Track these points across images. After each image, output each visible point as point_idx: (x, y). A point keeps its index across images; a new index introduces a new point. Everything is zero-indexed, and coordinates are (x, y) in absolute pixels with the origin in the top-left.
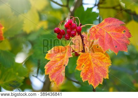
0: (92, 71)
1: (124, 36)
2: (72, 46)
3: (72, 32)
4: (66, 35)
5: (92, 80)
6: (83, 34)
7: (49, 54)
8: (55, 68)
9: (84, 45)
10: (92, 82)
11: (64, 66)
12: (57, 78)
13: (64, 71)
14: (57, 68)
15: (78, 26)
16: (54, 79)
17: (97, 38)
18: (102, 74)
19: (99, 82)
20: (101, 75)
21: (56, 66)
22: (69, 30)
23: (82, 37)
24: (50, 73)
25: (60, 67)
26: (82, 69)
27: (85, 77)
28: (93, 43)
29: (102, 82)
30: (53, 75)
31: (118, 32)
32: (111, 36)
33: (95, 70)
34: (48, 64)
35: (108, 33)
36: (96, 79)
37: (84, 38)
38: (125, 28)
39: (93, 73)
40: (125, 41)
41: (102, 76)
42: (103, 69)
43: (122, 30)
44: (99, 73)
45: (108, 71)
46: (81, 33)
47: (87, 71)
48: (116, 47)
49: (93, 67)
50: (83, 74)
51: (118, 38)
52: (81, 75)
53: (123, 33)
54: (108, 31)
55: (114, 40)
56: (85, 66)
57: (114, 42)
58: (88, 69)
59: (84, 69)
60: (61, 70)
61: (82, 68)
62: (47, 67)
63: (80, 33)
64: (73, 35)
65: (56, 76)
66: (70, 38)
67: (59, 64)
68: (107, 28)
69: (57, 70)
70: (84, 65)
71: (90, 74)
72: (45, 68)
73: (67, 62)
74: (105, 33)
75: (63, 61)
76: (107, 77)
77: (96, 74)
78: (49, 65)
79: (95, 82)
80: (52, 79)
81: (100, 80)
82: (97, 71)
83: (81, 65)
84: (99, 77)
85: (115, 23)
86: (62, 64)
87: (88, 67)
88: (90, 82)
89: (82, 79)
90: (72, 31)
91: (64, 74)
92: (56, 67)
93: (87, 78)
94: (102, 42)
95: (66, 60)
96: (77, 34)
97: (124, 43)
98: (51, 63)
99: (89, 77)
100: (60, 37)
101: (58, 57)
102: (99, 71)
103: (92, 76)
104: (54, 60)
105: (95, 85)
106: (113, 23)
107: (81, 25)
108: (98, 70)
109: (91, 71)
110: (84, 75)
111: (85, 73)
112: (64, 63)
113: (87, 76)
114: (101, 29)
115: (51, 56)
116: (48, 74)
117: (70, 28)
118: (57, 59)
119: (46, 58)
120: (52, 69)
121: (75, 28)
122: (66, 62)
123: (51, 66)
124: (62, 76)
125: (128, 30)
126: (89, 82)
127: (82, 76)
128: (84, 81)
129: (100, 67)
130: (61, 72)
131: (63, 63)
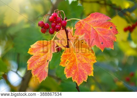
0: (77, 68)
1: (110, 32)
2: (56, 41)
3: (57, 26)
4: (51, 30)
5: (76, 77)
6: (68, 28)
7: (32, 49)
8: (38, 63)
9: (68, 40)
10: (76, 79)
11: (48, 61)
12: (40, 74)
13: (47, 66)
14: (40, 64)
15: (63, 20)
16: (36, 75)
17: (82, 34)
18: (87, 71)
19: (83, 79)
20: (85, 72)
21: (39, 61)
22: (53, 24)
23: (67, 32)
24: (32, 69)
25: (43, 62)
26: (66, 65)
27: (69, 73)
29: (86, 79)
30: (36, 71)
31: (104, 27)
32: (97, 31)
33: (79, 66)
35: (94, 28)
36: (80, 76)
37: (69, 33)
38: (112, 24)
39: (77, 70)
40: (111, 37)
41: (87, 73)
42: (88, 66)
43: (109, 26)
44: (84, 69)
45: (92, 69)
46: (65, 27)
47: (71, 67)
48: (102, 43)
49: (77, 63)
50: (67, 70)
51: (103, 34)
52: (65, 72)
53: (109, 29)
54: (94, 26)
55: (100, 36)
56: (69, 62)
57: (100, 38)
58: (73, 65)
59: (69, 65)
60: (44, 66)
62: (30, 62)
63: (64, 28)
64: (57, 30)
65: (39, 71)
66: (54, 32)
67: (42, 59)
68: (94, 23)
69: (40, 66)
70: (68, 62)
71: (74, 71)
72: (27, 63)
73: (50, 57)
74: (91, 29)
75: (47, 56)
76: (92, 74)
77: (81, 71)
78: (32, 60)
79: (79, 79)
80: (34, 75)
81: (84, 77)
82: (81, 68)
83: (65, 60)
84: (83, 74)
85: (101, 19)
86: (45, 59)
87: (72, 63)
88: (74, 79)
89: (66, 76)
90: (57, 25)
91: (47, 71)
92: (39, 62)
93: (71, 74)
95: (49, 56)
96: (62, 28)
97: (111, 40)
98: (34, 58)
99: (73, 73)
100: (44, 32)
101: (41, 52)
103: (76, 72)
104: (37, 55)
105: (79, 82)
106: (99, 18)
107: (66, 19)
108: (83, 67)
109: (75, 67)
110: (68, 71)
111: (69, 70)
112: (47, 59)
113: (71, 73)
114: (87, 25)
115: (34, 50)
116: (30, 69)
117: (55, 22)
118: (40, 54)
119: (29, 52)
120: (35, 65)
121: (60, 22)
123: (34, 61)
124: (45, 72)
125: (115, 26)
126: (73, 79)
127: (65, 73)
128: (67, 78)
129: (85, 63)
131: (46, 58)
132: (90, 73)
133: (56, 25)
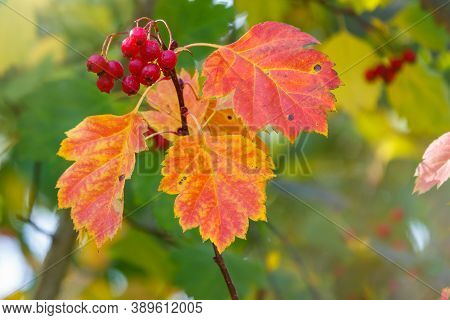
0: (213, 197)
1: (315, 81)
2: (145, 114)
3: (145, 69)
4: (127, 80)
5: (213, 226)
6: (182, 75)
7: (72, 142)
8: (89, 187)
9: (184, 111)
10: (213, 233)
11: (121, 178)
12: (97, 220)
13: (120, 195)
14: (96, 187)
15: (165, 48)
16: (87, 224)
17: (226, 90)
18: (245, 205)
19: (234, 232)
20: (241, 209)
21: (94, 179)
22: (135, 62)
23: (179, 86)
24: (73, 205)
25: (108, 182)
26: (181, 188)
27: (190, 214)
28: (213, 103)
29: (245, 232)
30: (84, 212)
31: (296, 67)
32: (275, 82)
33: (220, 191)
34: (67, 172)
35: (265, 71)
36: (224, 221)
37: (186, 91)
38: (319, 56)
39: (214, 204)
40: (320, 98)
41: (245, 210)
42: (249, 191)
43: (309, 62)
44: (235, 201)
45: (262, 198)
46: (174, 72)
47: (195, 196)
48: (291, 118)
49: (214, 183)
50: (183, 204)
51: (296, 88)
52: (175, 210)
53: (312, 72)
54: (266, 65)
55: (284, 96)
56: (188, 180)
57: (284, 100)
58: (200, 188)
59: (188, 188)
60: (111, 193)
61: (178, 188)
62: (66, 185)
63: (171, 74)
64: (148, 79)
65: (94, 211)
66: (138, 88)
67: (104, 175)
68: (262, 56)
69: (96, 195)
70: (185, 178)
71: (204, 206)
72: (58, 186)
73: (129, 167)
74: (255, 73)
75: (117, 163)
76: (261, 215)
77: (227, 205)
78: (71, 177)
79: (223, 232)
80: (80, 222)
81: (237, 225)
82: (227, 195)
83: (175, 176)
84: (234, 214)
85: (286, 41)
86: (113, 172)
87: (197, 184)
88: (205, 230)
89: (181, 222)
90: (147, 65)
91: (119, 208)
92: (94, 184)
93: (196, 217)
94: (245, 101)
95: (126, 162)
96: (162, 75)
97: (317, 107)
98: (77, 169)
99: (202, 214)
100: (105, 87)
101: (101, 152)
102: (236, 196)
103: (211, 211)
104: (86, 162)
105: (221, 240)
106: (279, 40)
107: (175, 45)
108: (232, 192)
109: (208, 196)
110: (185, 208)
111: (189, 204)
112: (120, 171)
113: (196, 213)
114: (241, 60)
115: (76, 145)
116: (67, 207)
117: (139, 55)
118: (98, 157)
119: (60, 153)
120: (82, 191)
121: (157, 54)
122: (127, 166)
123: (77, 181)
124: (114, 214)
125: (329, 63)
126: (201, 233)
127: (178, 213)
128: (184, 229)
129: (239, 182)
130: (109, 199)
131: (116, 169)
132: (256, 212)
133: (143, 66)
